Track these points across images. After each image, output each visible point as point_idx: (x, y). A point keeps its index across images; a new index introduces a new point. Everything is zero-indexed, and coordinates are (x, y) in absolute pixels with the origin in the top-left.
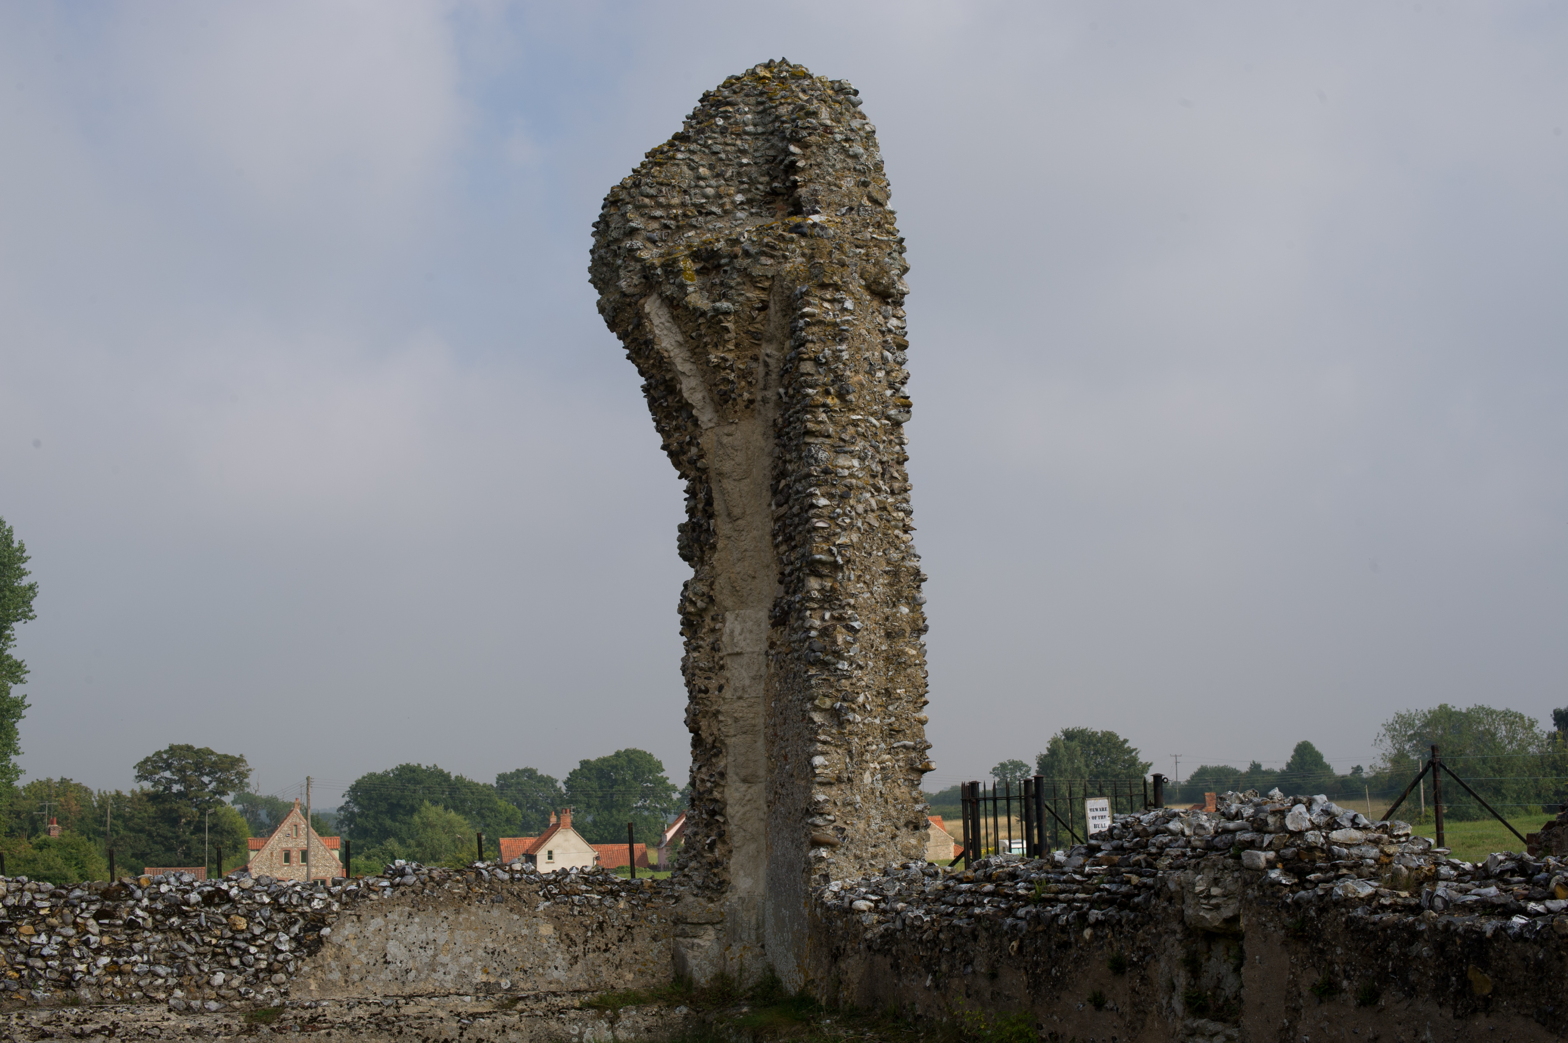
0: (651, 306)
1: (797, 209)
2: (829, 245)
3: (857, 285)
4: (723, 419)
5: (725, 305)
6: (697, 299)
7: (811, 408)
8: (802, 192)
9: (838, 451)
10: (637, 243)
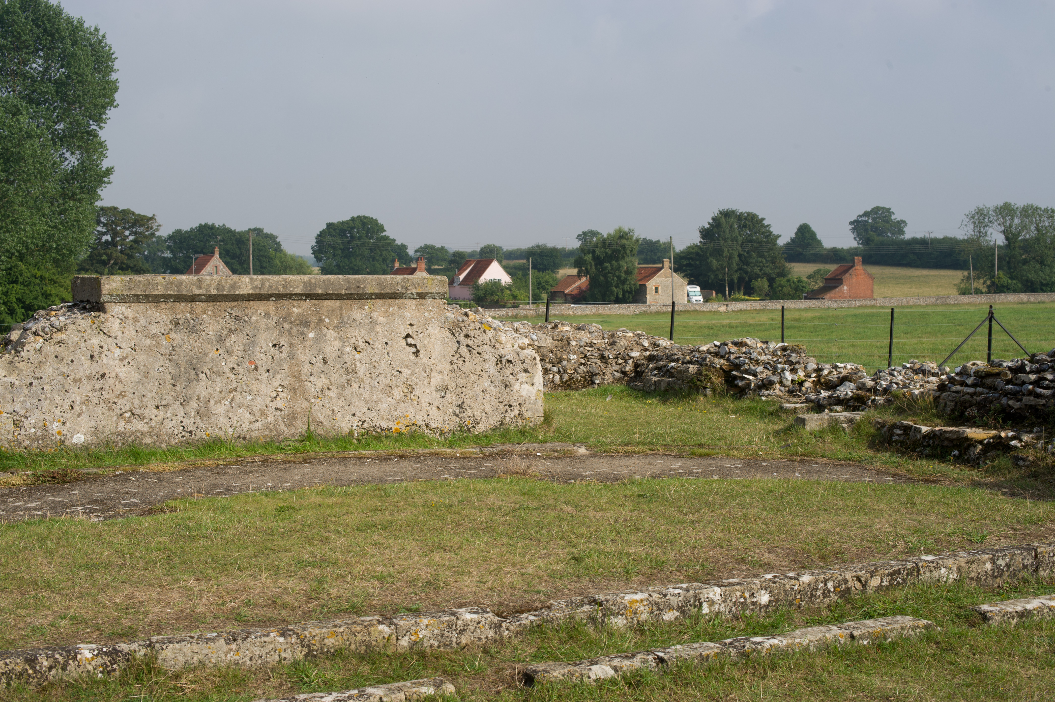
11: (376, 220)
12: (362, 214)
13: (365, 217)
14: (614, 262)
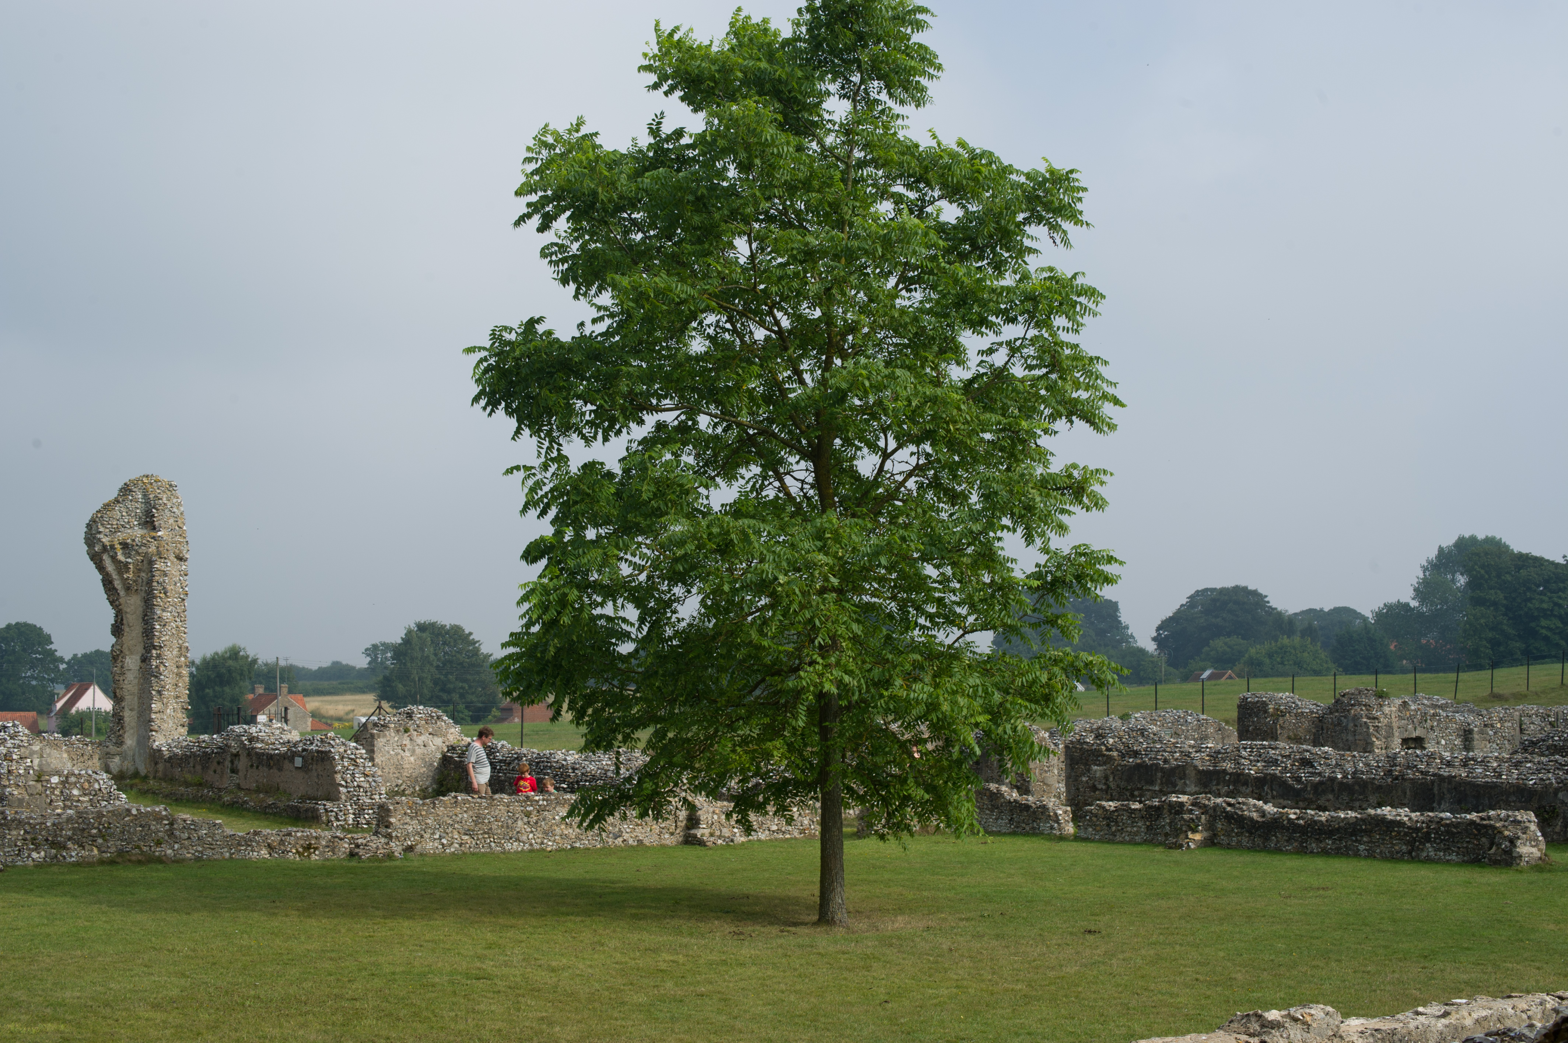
0: (105, 557)
1: (154, 528)
2: (163, 543)
3: (172, 557)
4: (127, 594)
5: (129, 560)
6: (121, 557)
7: (156, 597)
8: (156, 523)
9: (163, 611)
10: (101, 536)
11: (40, 629)
12: (22, 619)
13: (26, 625)
14: (217, 688)
